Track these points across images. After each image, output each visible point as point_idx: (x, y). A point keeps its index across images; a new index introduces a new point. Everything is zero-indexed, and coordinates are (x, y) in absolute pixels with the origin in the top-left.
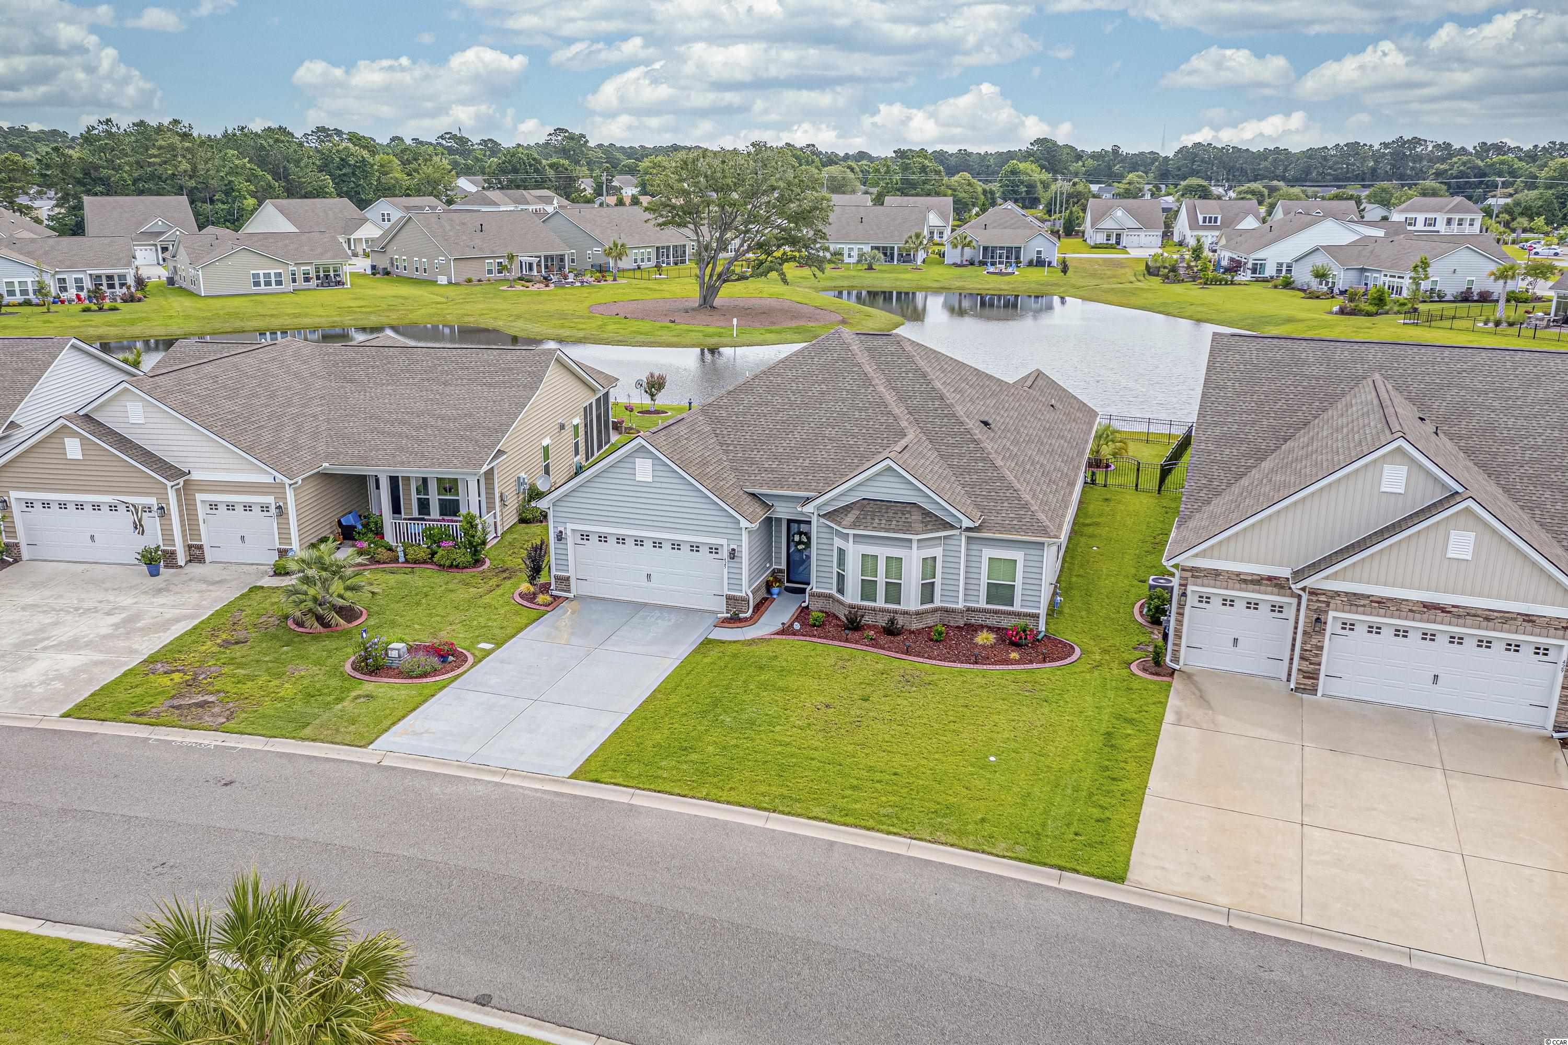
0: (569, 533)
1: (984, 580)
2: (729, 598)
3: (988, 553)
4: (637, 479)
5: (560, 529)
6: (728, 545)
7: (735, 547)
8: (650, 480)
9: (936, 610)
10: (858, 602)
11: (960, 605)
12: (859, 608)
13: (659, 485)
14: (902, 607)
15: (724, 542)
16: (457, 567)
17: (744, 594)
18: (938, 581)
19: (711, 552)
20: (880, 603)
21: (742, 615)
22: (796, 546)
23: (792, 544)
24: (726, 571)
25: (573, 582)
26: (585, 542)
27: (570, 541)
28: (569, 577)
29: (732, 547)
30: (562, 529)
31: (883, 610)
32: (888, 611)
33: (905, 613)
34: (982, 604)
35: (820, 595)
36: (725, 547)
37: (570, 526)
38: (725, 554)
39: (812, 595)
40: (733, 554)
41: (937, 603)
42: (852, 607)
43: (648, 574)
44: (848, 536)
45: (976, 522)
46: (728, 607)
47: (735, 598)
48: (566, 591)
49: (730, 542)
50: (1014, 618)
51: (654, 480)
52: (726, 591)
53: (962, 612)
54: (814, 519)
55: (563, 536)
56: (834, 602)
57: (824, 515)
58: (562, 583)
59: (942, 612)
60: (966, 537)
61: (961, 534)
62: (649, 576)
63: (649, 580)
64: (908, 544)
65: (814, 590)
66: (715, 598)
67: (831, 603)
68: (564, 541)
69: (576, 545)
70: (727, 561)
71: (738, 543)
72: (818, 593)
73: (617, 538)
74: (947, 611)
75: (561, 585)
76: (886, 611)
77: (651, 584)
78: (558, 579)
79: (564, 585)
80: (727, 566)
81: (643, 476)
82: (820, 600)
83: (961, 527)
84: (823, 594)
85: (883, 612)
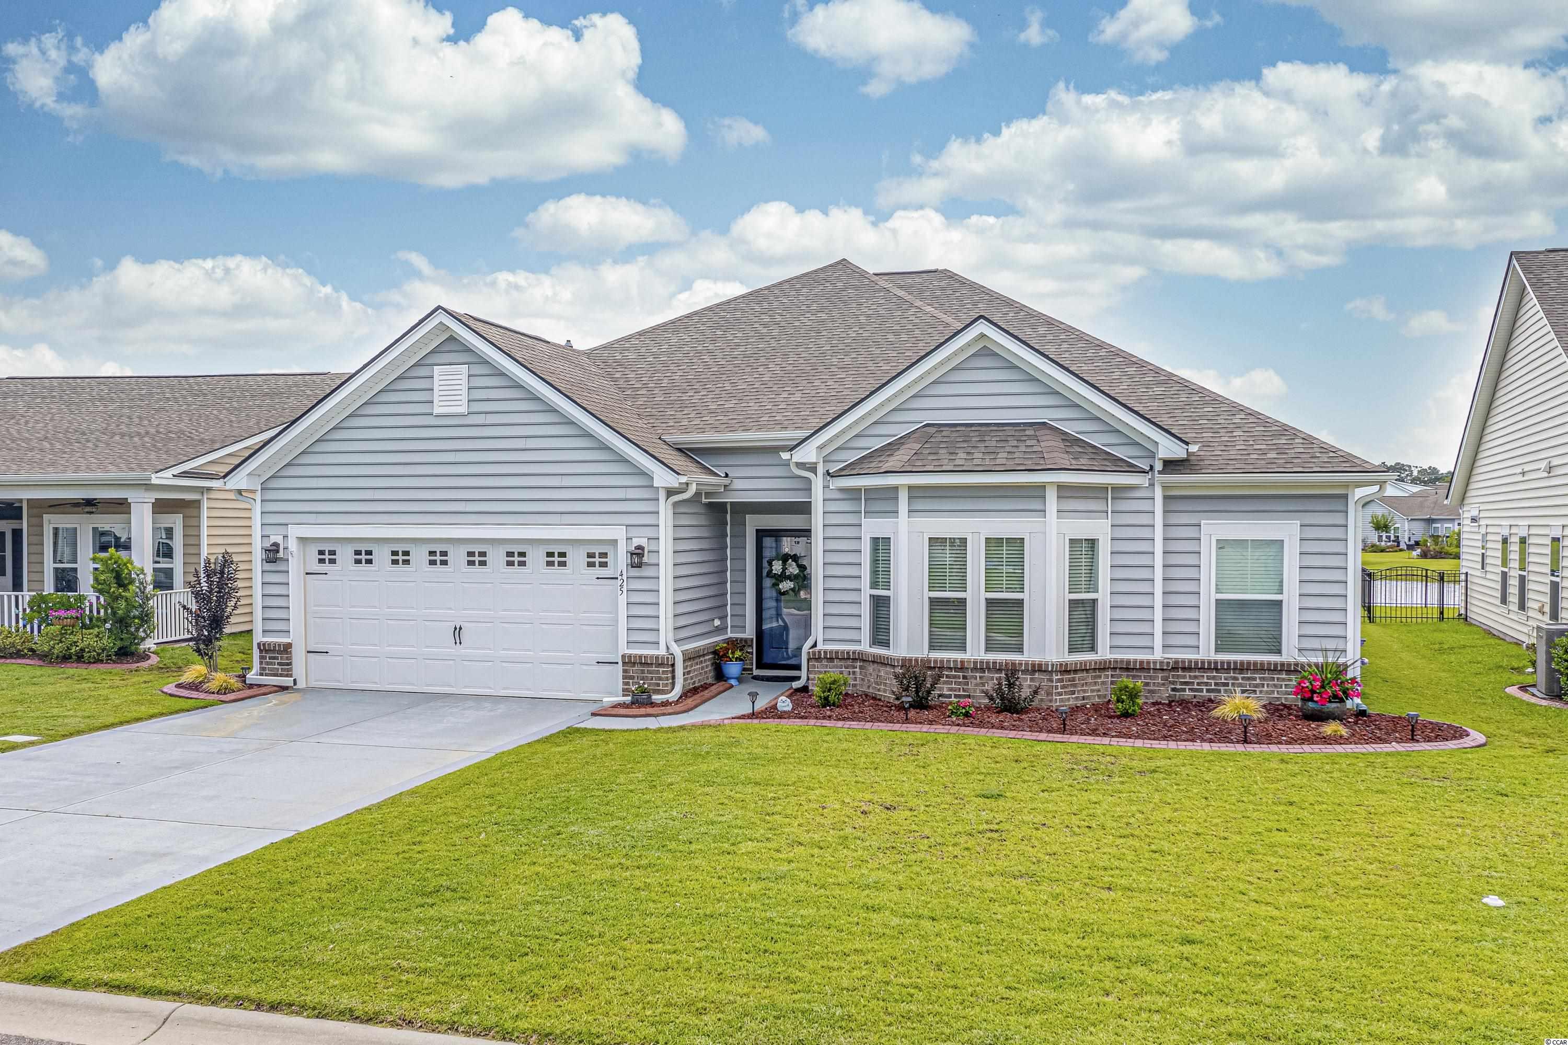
0: (293, 545)
1: (1208, 596)
2: (629, 661)
3: (1215, 528)
4: (437, 411)
5: (273, 539)
6: (629, 539)
7: (643, 542)
8: (463, 409)
9: (1102, 667)
10: (922, 652)
11: (1158, 655)
12: (927, 665)
13: (480, 419)
14: (1029, 656)
15: (619, 533)
16: (80, 658)
17: (662, 651)
18: (1103, 596)
19: (591, 565)
20: (974, 651)
21: (657, 698)
22: (775, 585)
23: (767, 583)
24: (623, 599)
25: (298, 657)
26: (326, 567)
27: (295, 567)
28: (289, 645)
29: (636, 542)
30: (279, 539)
31: (982, 667)
32: (995, 667)
33: (1037, 668)
34: (1207, 652)
35: (832, 657)
36: (622, 547)
37: (295, 532)
38: (620, 560)
39: (816, 657)
40: (637, 558)
41: (1104, 652)
42: (906, 663)
43: (456, 628)
44: (897, 498)
45: (1187, 443)
46: (627, 684)
47: (643, 662)
48: (281, 675)
49: (634, 532)
50: (1284, 680)
51: (471, 410)
52: (624, 649)
53: (1162, 670)
54: (818, 483)
55: (281, 554)
56: (866, 664)
57: (841, 470)
58: (274, 658)
59: (1118, 672)
60: (1165, 488)
61: (1152, 485)
62: (458, 631)
63: (458, 641)
64: (1035, 505)
65: (820, 646)
66: (602, 666)
67: (861, 667)
68: (280, 567)
69: (307, 574)
70: (625, 577)
71: (650, 532)
72: (825, 652)
73: (392, 552)
74: (1127, 669)
75: (271, 664)
76: (989, 669)
77: (461, 650)
78: (267, 651)
79: (278, 664)
80: (625, 590)
81: (448, 403)
82: (834, 667)
83: (1152, 468)
84: (837, 652)
85: (982, 670)
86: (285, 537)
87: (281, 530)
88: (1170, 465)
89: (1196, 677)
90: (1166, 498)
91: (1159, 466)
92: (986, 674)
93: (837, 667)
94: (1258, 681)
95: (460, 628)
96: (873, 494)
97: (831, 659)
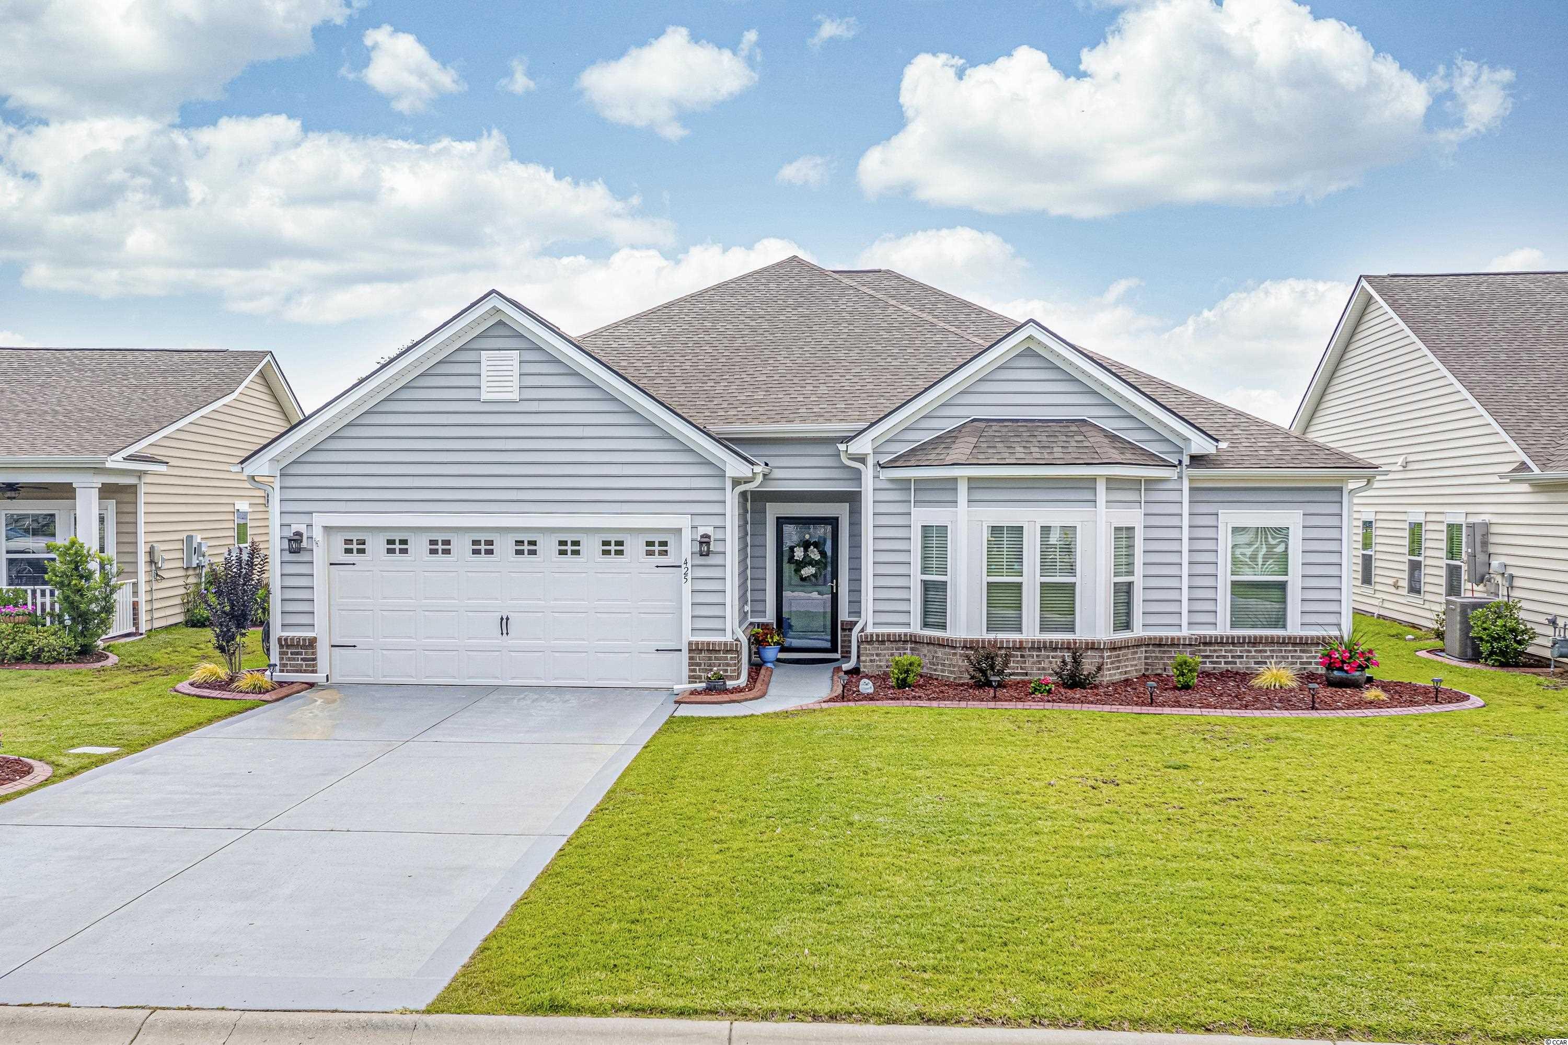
0: (318, 534)
1: (1225, 578)
2: (695, 649)
3: (1232, 517)
4: (484, 396)
5: (295, 528)
6: (694, 528)
7: (709, 531)
8: (515, 396)
9: (1140, 643)
10: (981, 634)
11: (1185, 632)
12: (989, 646)
13: (534, 407)
14: (1081, 634)
15: (684, 522)
16: (36, 659)
17: (728, 638)
19: (650, 553)
20: (1031, 631)
21: (730, 684)
22: (797, 571)
24: (687, 587)
25: (323, 651)
26: (354, 557)
27: (320, 556)
28: (314, 640)
29: (702, 531)
30: (302, 528)
31: (1038, 647)
32: (1053, 647)
33: (1092, 646)
34: (1223, 629)
35: (883, 640)
36: (687, 535)
37: (319, 521)
38: (686, 548)
39: (867, 640)
40: (704, 546)
41: (1138, 631)
42: (969, 645)
43: (502, 619)
44: (956, 489)
45: (1217, 441)
46: (694, 671)
47: (711, 649)
48: (306, 671)
49: (698, 521)
50: (1290, 651)
51: (523, 397)
52: (688, 637)
53: (1190, 645)
54: (868, 473)
55: (304, 544)
56: (918, 646)
57: (891, 461)
58: (297, 653)
59: (1151, 648)
60: (1191, 480)
61: (1180, 478)
62: (504, 622)
63: (505, 632)
64: (1087, 495)
65: (870, 630)
66: (661, 654)
67: (912, 649)
68: (303, 557)
69: (331, 564)
70: (689, 565)
71: (717, 521)
72: (877, 635)
73: (430, 541)
74: (1160, 645)
75: (294, 659)
76: (1045, 648)
77: (509, 641)
78: (288, 646)
79: (302, 659)
80: (689, 577)
81: (497, 389)
82: (884, 649)
83: (1180, 462)
84: (889, 635)
85: (1039, 649)
86: (309, 526)
87: (306, 519)
88: (1197, 460)
89: (1215, 651)
90: (1191, 489)
91: (1186, 461)
92: (1043, 652)
93: (888, 649)
94: (1268, 653)
95: (507, 619)
96: (923, 485)
97: (883, 642)
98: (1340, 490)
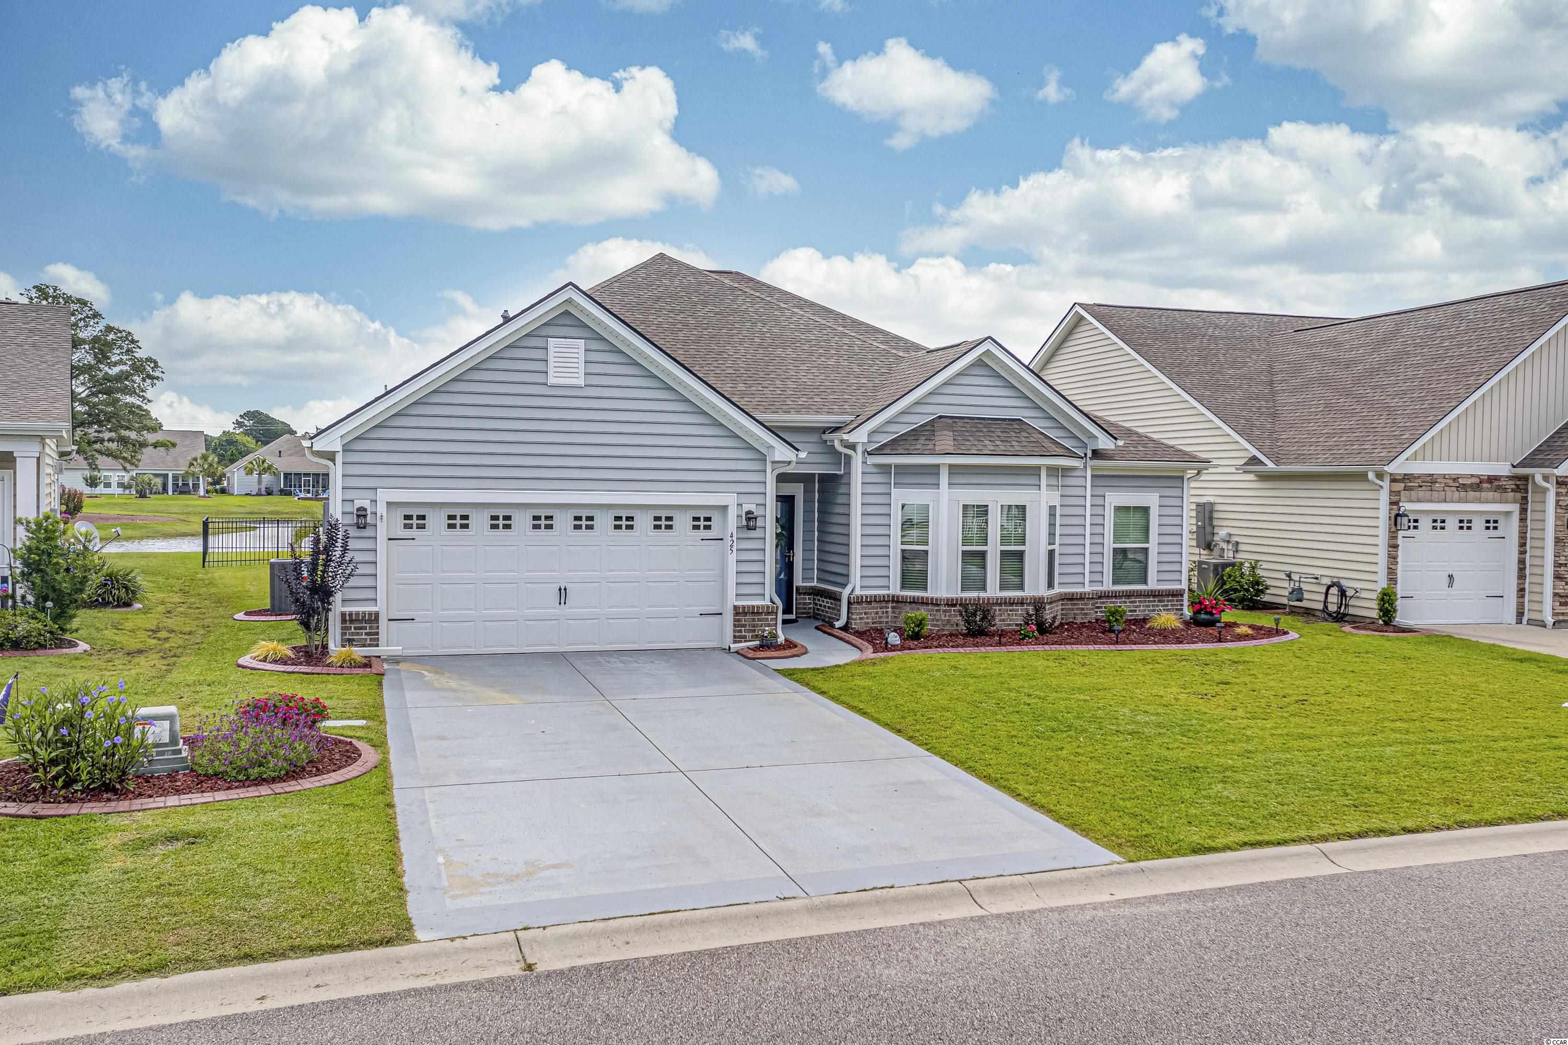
0: (381, 509)
1: (1109, 546)
2: (739, 612)
3: (1116, 498)
4: (552, 380)
5: (358, 503)
6: (740, 505)
7: (753, 508)
8: (581, 382)
9: (1060, 598)
10: (957, 593)
11: (1088, 589)
12: (963, 603)
13: (597, 392)
14: (1030, 592)
15: (730, 500)
16: (17, 645)
17: (767, 602)
18: (1057, 547)
19: (696, 527)
20: (995, 590)
24: (732, 558)
25: (384, 625)
26: (414, 532)
27: (382, 532)
28: (377, 614)
29: (746, 508)
30: (366, 504)
31: (1002, 602)
32: (1013, 602)
33: (1036, 602)
35: (868, 601)
36: (732, 513)
37: (384, 496)
38: (732, 523)
39: (853, 601)
40: (750, 521)
41: (1057, 588)
42: (956, 602)
43: (560, 589)
44: (939, 474)
45: (1116, 439)
46: (740, 631)
47: (754, 612)
48: (370, 645)
49: (744, 498)
50: (1151, 601)
51: (588, 383)
52: (732, 601)
53: (1092, 598)
54: (857, 459)
55: (369, 519)
56: (900, 605)
57: (876, 449)
58: (361, 628)
59: (1065, 602)
60: (1092, 469)
61: (1085, 467)
62: (563, 593)
63: (562, 601)
64: (1033, 481)
65: (858, 592)
66: (704, 618)
67: (893, 608)
68: (367, 532)
69: (390, 539)
70: (735, 538)
71: (759, 498)
72: (867, 597)
73: (491, 516)
74: (1072, 599)
75: (358, 634)
77: (566, 610)
78: (351, 621)
79: (366, 634)
80: (734, 549)
81: (563, 375)
82: (871, 609)
83: (1086, 455)
84: (875, 596)
86: (374, 501)
87: (370, 494)
88: (1096, 454)
89: (1103, 603)
90: (1093, 476)
91: (1089, 454)
93: (873, 608)
94: (1138, 604)
95: (565, 589)
96: (902, 470)
97: (870, 602)
98: (1182, 478)
